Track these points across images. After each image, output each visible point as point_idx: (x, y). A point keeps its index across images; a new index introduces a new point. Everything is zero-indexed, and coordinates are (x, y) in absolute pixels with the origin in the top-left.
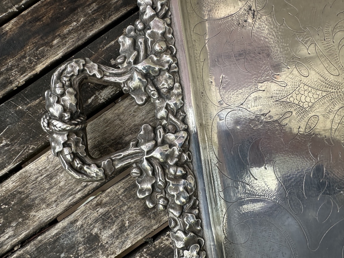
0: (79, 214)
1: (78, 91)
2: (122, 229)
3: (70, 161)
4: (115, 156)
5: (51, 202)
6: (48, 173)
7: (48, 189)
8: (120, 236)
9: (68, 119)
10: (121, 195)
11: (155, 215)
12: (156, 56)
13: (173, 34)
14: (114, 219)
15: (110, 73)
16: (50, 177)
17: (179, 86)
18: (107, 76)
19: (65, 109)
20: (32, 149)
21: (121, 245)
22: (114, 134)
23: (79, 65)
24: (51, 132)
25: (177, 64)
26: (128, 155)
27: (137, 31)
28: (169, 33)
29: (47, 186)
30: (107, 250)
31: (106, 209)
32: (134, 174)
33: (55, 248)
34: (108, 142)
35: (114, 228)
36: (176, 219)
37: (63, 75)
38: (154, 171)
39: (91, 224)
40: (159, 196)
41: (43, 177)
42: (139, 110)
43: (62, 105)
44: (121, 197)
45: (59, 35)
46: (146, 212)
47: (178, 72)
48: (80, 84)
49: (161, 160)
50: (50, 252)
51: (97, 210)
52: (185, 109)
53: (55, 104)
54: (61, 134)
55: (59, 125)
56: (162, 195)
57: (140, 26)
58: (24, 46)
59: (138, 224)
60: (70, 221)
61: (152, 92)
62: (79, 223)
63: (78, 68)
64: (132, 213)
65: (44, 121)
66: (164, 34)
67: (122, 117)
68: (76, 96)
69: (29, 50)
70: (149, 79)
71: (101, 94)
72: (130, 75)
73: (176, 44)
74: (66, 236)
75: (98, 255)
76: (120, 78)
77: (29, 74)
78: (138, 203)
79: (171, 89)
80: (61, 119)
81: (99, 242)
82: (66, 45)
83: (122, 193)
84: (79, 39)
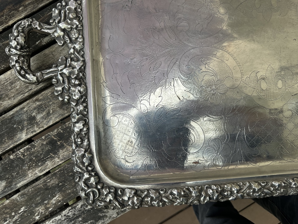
0: (26, 104)
1: (27, 36)
2: (48, 114)
3: (18, 70)
4: (44, 72)
5: (11, 97)
6: (11, 81)
7: (10, 90)
8: (46, 118)
9: (19, 49)
10: (49, 96)
11: (67, 108)
12: (70, 20)
13: (81, 9)
14: (45, 108)
15: (46, 28)
16: (12, 83)
17: (82, 37)
18: (44, 29)
19: (18, 44)
20: (3, 67)
21: (47, 123)
22: (48, 62)
23: (28, 22)
24: (10, 55)
25: (82, 26)
26: (51, 72)
27: (62, 6)
28: (79, 9)
29: (10, 88)
30: (39, 125)
31: (40, 103)
32: (54, 82)
33: (11, 122)
34: (45, 66)
35: (44, 113)
36: (74, 107)
37: (19, 26)
38: (63, 81)
39: (32, 111)
40: (66, 95)
41: (8, 83)
42: (63, 50)
43: (16, 41)
44: (49, 97)
45: (23, 5)
46: (62, 106)
47: (82, 30)
48: (28, 32)
49: (67, 75)
50: (9, 124)
51: (36, 103)
52: (84, 50)
53: (13, 40)
54: (15, 56)
55: (14, 51)
56: (67, 94)
57: (64, 4)
58: (4, 10)
59: (57, 112)
60: (20, 108)
61: (67, 39)
62: (25, 109)
63: (27, 23)
64: (55, 106)
65: (7, 49)
66: (76, 9)
67: (54, 53)
68: (25, 38)
69: (6, 12)
70: (65, 32)
71: (44, 40)
72: (55, 29)
73: (83, 15)
74: (18, 116)
75: (34, 127)
76: (50, 31)
77: (5, 26)
78: (58, 101)
79: (76, 39)
80: (15, 48)
81: (36, 120)
82: (26, 11)
83: (50, 95)
84: (34, 8)
